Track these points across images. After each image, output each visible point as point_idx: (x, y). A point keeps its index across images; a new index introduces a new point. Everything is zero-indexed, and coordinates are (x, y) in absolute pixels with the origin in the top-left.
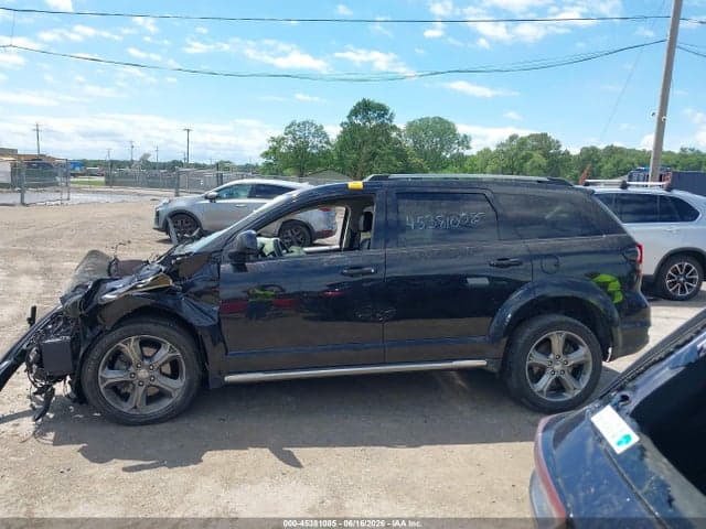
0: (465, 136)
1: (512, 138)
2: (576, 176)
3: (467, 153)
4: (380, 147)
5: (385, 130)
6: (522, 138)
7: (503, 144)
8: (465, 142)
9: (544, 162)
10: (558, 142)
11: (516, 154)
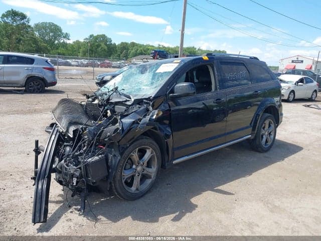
0: (67, 34)
1: (91, 36)
2: (119, 55)
3: (68, 42)
4: (23, 36)
5: (25, 27)
6: (95, 37)
7: (86, 39)
8: (67, 36)
9: (106, 48)
10: (110, 39)
11: (94, 44)
